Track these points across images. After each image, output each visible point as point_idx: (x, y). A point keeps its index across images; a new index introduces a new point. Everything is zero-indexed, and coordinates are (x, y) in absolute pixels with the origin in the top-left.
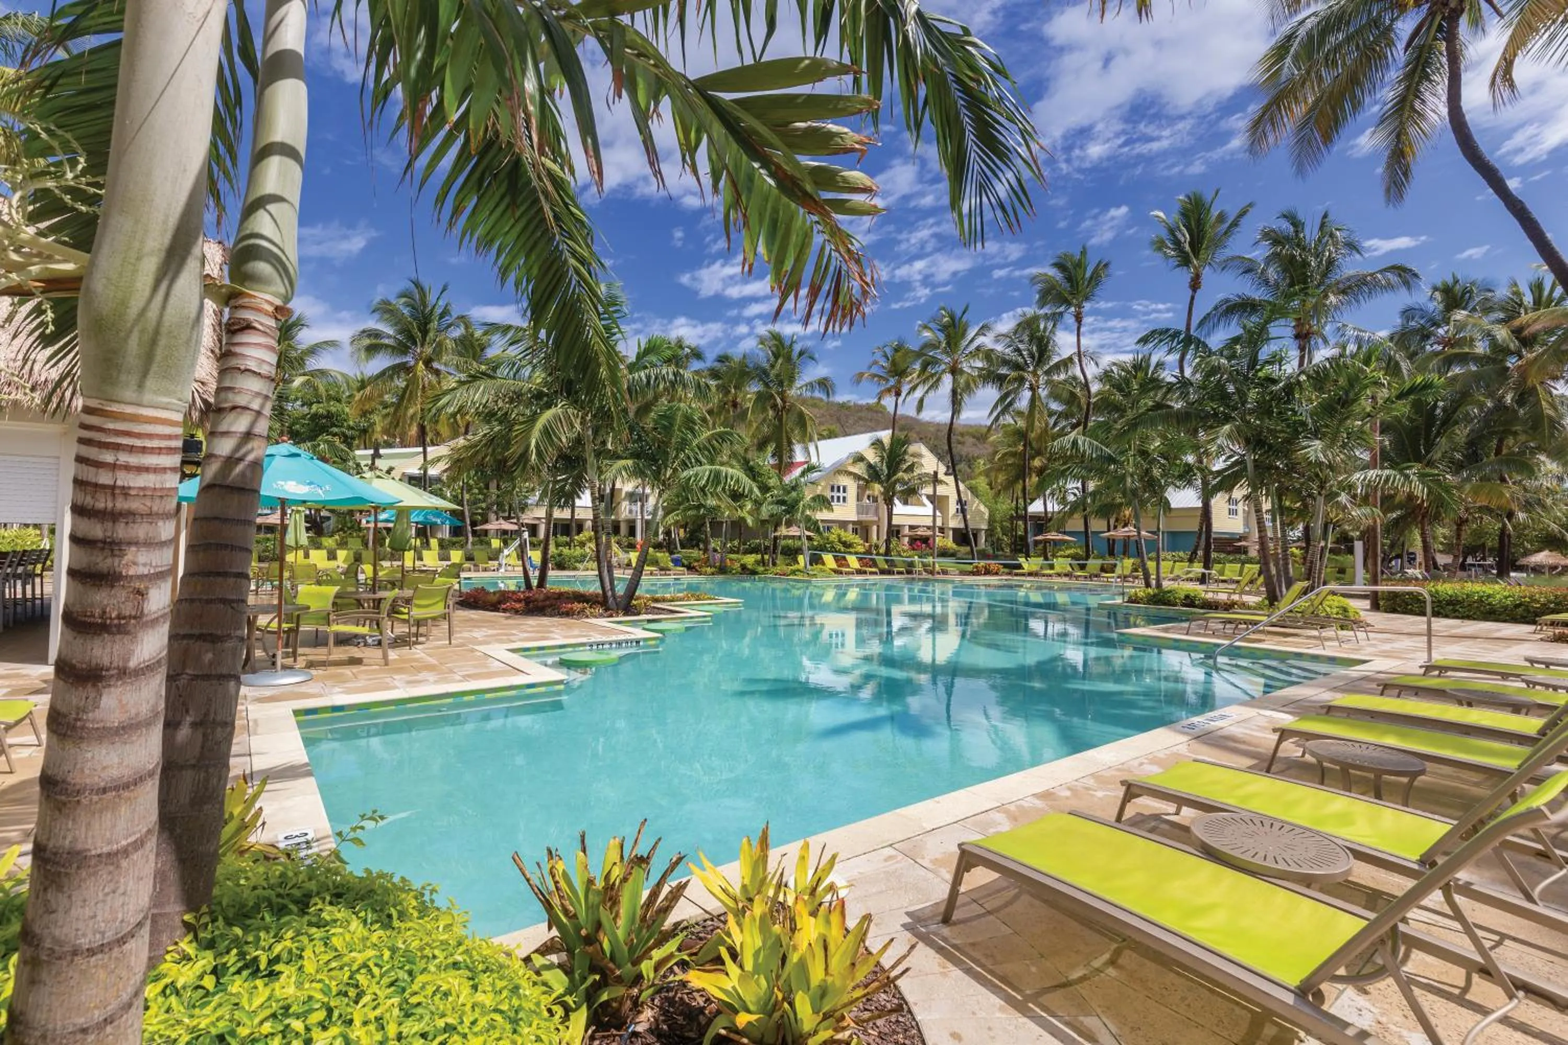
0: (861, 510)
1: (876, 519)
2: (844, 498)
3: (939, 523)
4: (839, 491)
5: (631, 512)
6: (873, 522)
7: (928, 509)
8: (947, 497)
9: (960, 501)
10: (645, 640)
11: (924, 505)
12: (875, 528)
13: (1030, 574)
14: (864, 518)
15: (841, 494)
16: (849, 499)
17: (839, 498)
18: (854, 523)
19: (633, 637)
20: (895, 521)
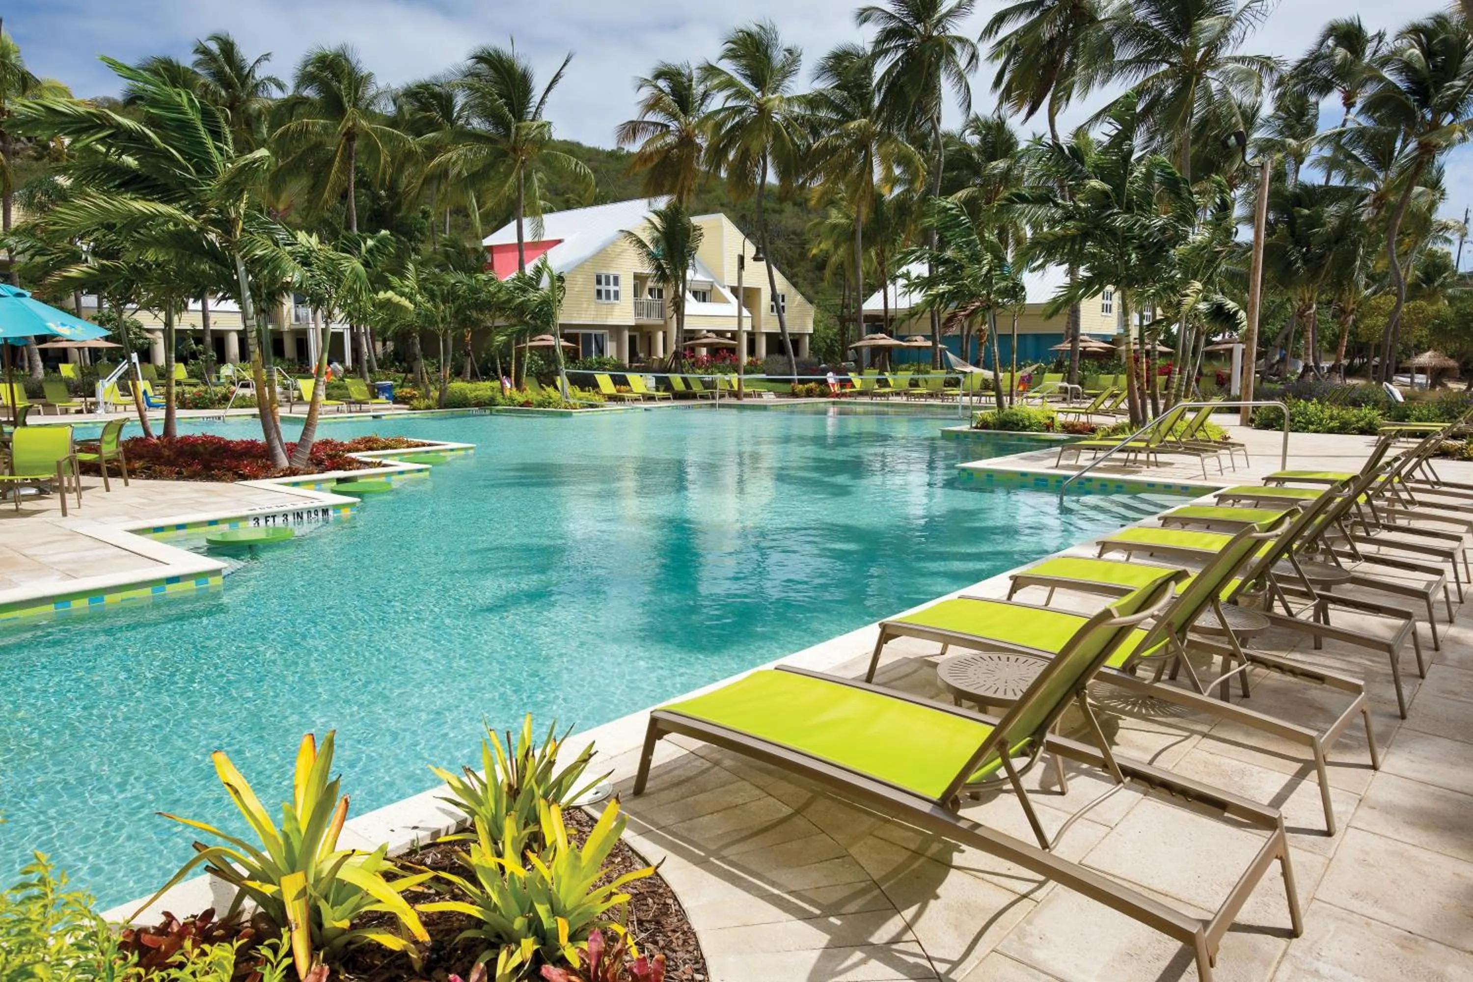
0: (639, 309)
1: (662, 322)
2: (616, 293)
3: (747, 326)
4: (608, 283)
5: (297, 318)
6: (658, 327)
7: (732, 306)
8: (758, 290)
9: (774, 297)
10: (337, 507)
11: (725, 301)
12: (660, 335)
13: (861, 394)
14: (644, 320)
15: (612, 288)
16: (622, 295)
17: (608, 292)
18: (630, 328)
19: (316, 504)
20: (688, 325)
